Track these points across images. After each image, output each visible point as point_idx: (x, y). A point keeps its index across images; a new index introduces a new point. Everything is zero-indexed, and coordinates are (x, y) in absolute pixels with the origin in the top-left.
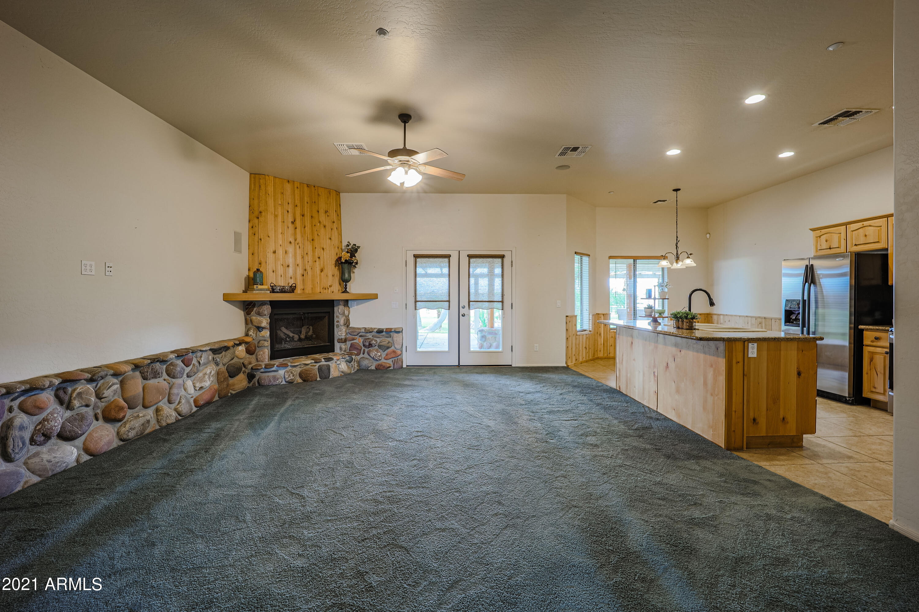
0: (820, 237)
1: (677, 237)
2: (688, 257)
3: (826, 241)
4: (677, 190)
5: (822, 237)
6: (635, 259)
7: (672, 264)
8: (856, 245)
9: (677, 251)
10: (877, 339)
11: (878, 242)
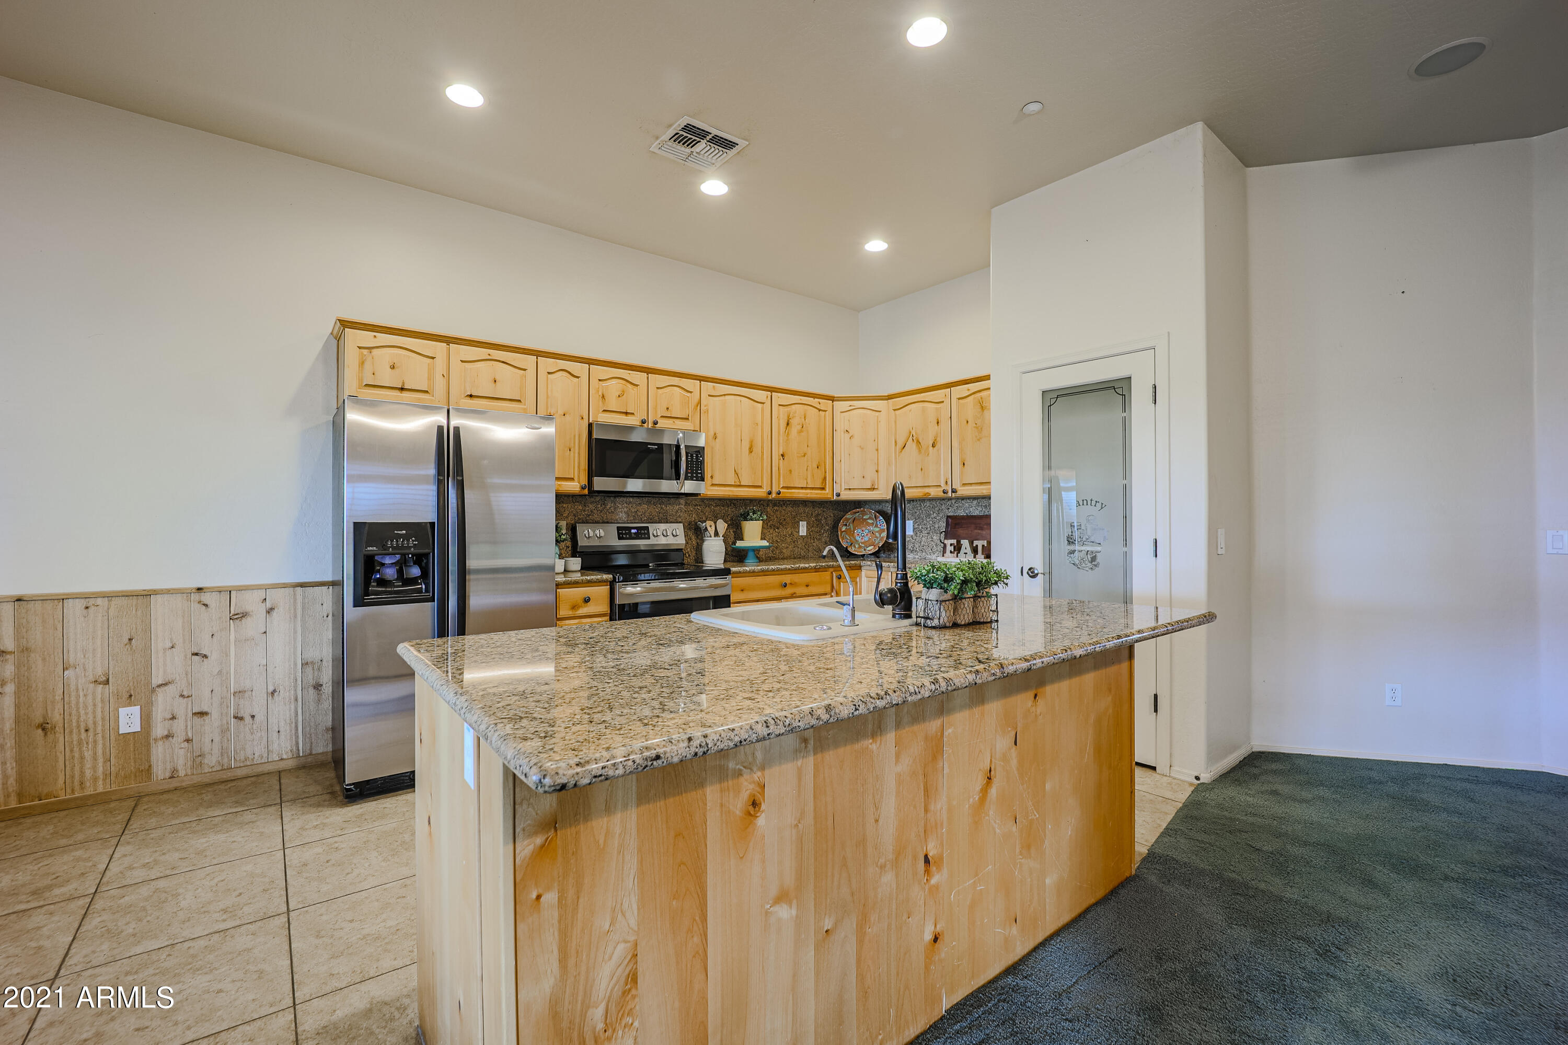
0: (373, 350)
3: (393, 367)
8: (471, 396)
10: (587, 600)
11: (519, 401)
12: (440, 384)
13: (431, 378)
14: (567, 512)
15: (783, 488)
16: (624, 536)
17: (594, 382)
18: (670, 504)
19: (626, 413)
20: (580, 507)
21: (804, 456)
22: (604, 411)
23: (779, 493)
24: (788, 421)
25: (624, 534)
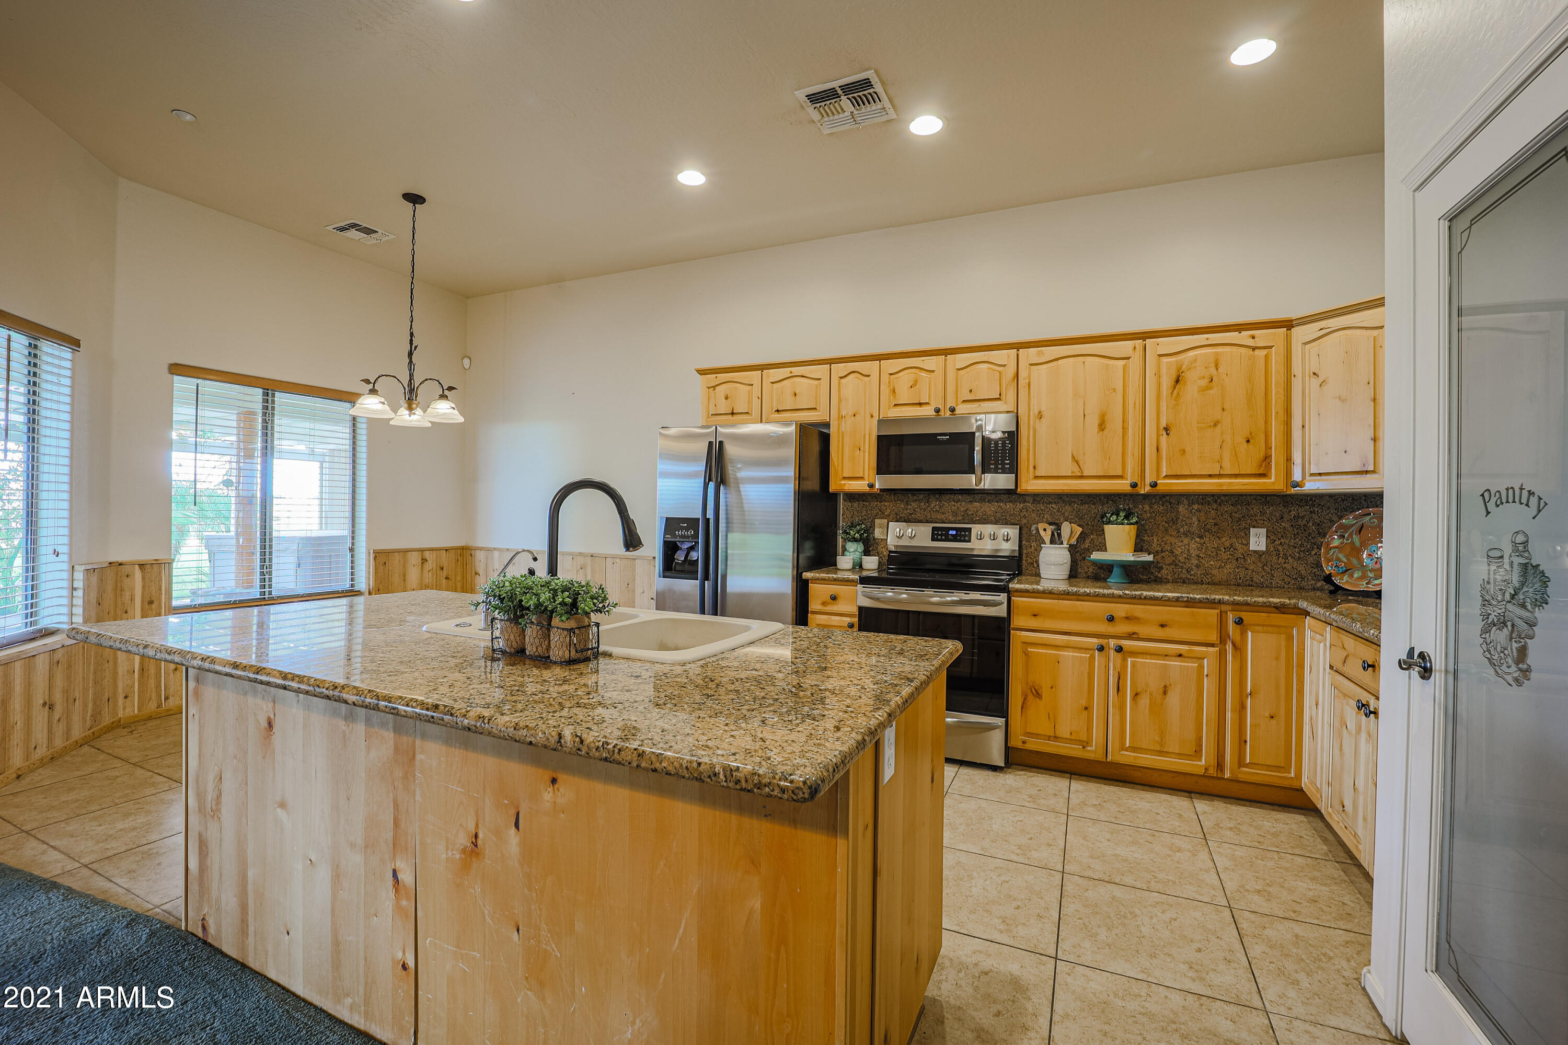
0: (714, 387)
1: (412, 335)
2: (443, 397)
3: (726, 398)
4: (414, 199)
5: (718, 388)
6: (269, 388)
7: (395, 411)
8: (778, 411)
9: (411, 376)
10: (834, 598)
11: (815, 409)
12: (756, 403)
13: (750, 402)
14: (889, 511)
15: (1167, 477)
16: (939, 537)
17: (885, 378)
18: (1010, 502)
19: (920, 404)
20: (902, 506)
21: (1215, 425)
22: (895, 405)
23: (1154, 485)
24: (1179, 376)
25: (940, 535)
